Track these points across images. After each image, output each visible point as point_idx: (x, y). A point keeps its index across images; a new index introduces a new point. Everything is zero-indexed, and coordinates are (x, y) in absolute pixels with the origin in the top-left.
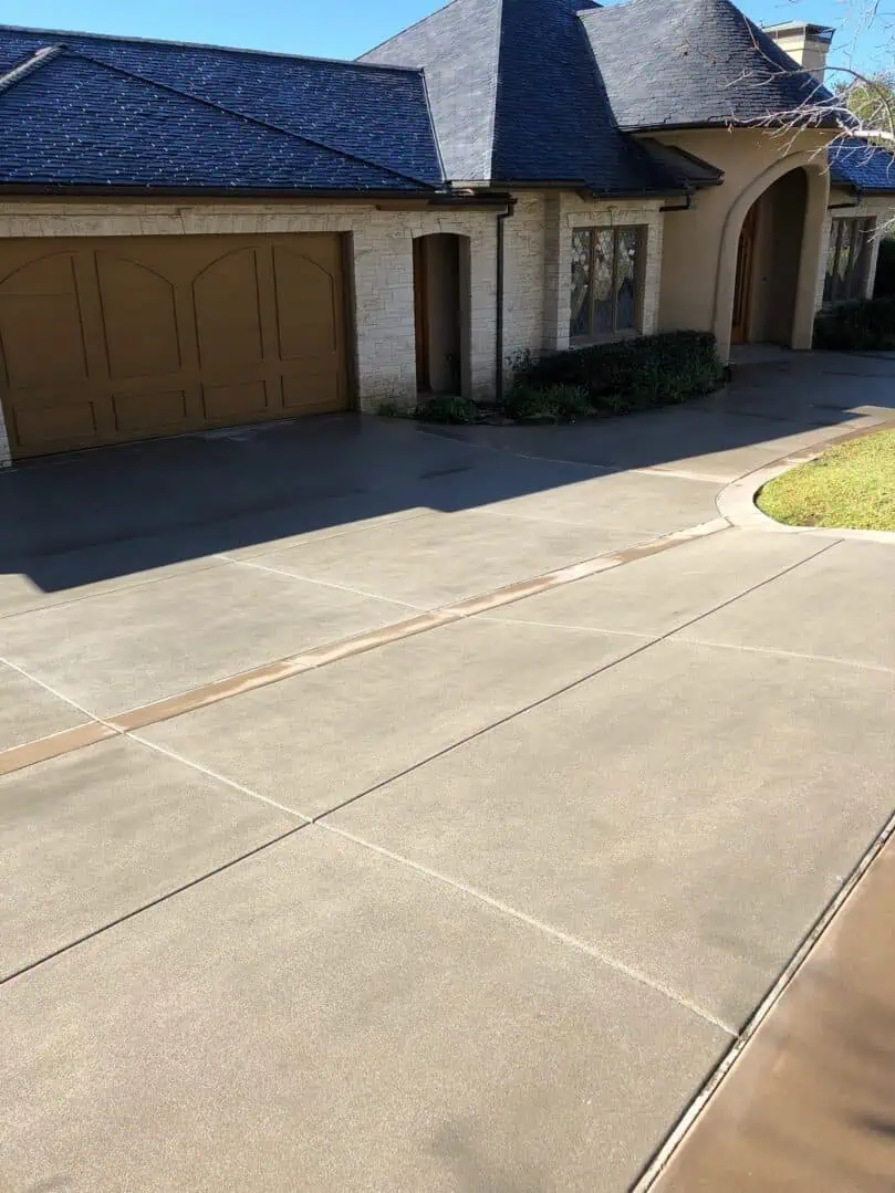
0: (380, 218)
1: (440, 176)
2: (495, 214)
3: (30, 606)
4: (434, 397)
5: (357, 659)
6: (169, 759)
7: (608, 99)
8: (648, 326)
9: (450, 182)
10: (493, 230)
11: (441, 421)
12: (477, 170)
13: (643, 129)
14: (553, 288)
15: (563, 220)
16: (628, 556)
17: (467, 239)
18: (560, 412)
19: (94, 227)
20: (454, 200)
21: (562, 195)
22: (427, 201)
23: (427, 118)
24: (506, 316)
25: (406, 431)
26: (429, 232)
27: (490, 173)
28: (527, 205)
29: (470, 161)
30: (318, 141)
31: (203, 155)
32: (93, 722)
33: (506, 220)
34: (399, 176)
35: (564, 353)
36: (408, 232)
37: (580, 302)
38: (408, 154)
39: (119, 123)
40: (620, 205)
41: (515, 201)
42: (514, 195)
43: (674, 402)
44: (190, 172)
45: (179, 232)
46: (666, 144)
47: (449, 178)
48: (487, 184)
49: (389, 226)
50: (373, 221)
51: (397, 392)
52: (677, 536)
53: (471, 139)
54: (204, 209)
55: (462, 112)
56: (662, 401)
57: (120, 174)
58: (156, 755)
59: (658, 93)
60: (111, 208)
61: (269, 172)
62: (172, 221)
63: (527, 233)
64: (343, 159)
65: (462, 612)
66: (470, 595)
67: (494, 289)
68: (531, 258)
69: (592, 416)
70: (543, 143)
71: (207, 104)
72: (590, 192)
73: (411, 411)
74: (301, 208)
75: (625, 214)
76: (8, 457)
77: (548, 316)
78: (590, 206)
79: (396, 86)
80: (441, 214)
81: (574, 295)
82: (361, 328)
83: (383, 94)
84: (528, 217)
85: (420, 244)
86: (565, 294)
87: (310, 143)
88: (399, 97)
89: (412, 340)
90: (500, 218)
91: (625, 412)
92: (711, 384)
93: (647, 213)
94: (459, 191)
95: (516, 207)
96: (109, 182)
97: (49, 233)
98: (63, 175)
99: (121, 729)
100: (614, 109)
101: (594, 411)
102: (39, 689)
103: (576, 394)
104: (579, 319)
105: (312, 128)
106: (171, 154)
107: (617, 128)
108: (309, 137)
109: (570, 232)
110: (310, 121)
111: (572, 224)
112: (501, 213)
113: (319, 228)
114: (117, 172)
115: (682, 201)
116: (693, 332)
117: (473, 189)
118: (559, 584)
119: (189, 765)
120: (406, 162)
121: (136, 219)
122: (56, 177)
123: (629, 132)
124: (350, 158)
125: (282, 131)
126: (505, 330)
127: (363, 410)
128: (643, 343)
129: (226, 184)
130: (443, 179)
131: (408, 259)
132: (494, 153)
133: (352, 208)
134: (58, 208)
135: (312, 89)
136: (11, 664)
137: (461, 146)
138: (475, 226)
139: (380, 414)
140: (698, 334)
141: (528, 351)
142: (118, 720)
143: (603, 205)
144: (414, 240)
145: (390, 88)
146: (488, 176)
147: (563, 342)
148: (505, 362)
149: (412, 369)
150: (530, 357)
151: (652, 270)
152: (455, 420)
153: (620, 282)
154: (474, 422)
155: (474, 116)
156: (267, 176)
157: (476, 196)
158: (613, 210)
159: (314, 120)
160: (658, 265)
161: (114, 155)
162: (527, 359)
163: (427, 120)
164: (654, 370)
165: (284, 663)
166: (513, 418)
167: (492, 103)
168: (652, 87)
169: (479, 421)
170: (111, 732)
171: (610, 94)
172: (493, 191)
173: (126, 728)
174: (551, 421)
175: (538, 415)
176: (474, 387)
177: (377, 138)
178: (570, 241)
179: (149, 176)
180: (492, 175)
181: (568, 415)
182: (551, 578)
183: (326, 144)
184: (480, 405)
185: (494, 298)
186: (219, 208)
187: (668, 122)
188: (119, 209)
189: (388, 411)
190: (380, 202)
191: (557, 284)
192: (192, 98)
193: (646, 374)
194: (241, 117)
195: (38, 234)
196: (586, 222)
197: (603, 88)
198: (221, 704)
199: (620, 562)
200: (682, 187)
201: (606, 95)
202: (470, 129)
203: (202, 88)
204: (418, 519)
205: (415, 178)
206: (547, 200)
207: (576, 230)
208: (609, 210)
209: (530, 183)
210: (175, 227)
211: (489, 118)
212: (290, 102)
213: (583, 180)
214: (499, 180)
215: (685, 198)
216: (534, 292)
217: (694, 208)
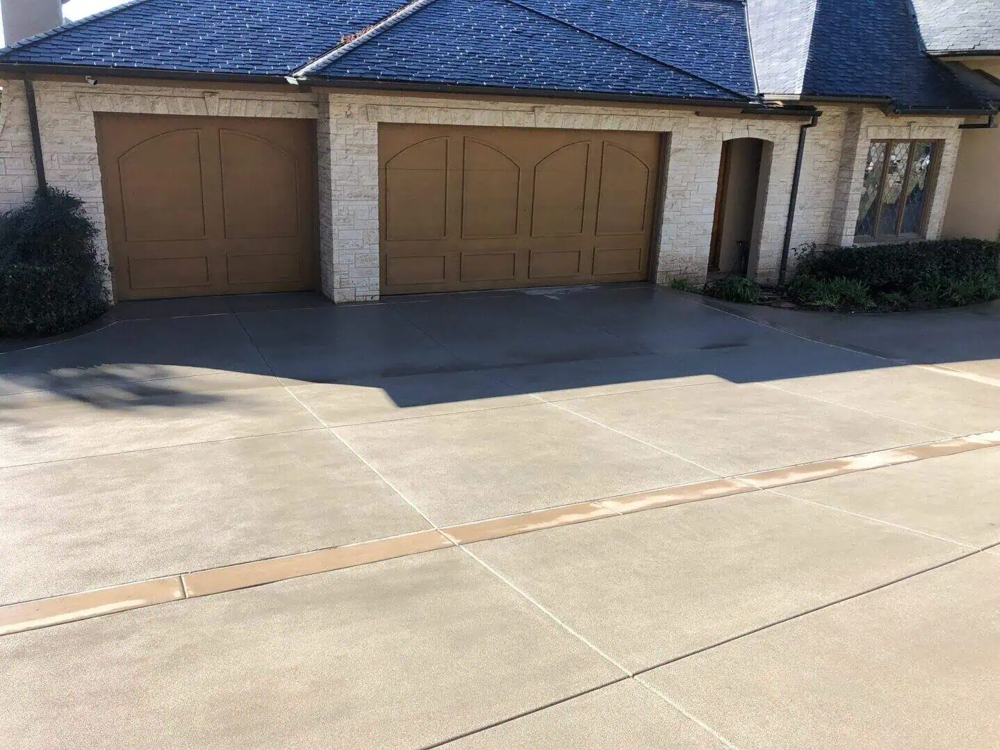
0: (696, 122)
1: (753, 89)
2: (799, 124)
3: (386, 416)
4: (722, 277)
5: (660, 513)
6: (497, 580)
7: (918, 26)
8: (933, 231)
9: (762, 95)
10: (795, 138)
11: (729, 299)
12: (789, 84)
13: (953, 54)
14: (844, 191)
15: (862, 132)
16: (924, 452)
17: (770, 145)
18: (840, 302)
19: (467, 119)
20: (765, 110)
21: (865, 110)
22: (741, 110)
23: (745, 40)
24: (797, 212)
25: (695, 303)
26: (737, 136)
27: (801, 89)
28: (831, 117)
29: (783, 77)
30: (651, 56)
31: (559, 64)
32: (433, 529)
33: (808, 130)
34: (719, 87)
35: (848, 249)
36: (719, 136)
37: (868, 206)
38: (727, 70)
39: (497, 38)
40: (921, 120)
41: (820, 114)
42: (820, 108)
43: (955, 305)
44: (547, 78)
45: (532, 125)
46: (973, 68)
47: (761, 92)
48: (798, 98)
49: (704, 129)
50: (690, 126)
51: (689, 270)
52: (974, 439)
53: (787, 58)
54: (554, 108)
55: (779, 36)
56: (943, 302)
57: (494, 78)
58: (487, 574)
59: (970, 23)
60: (483, 104)
61: (609, 80)
62: (527, 116)
63: (826, 142)
64: (672, 72)
65: (757, 484)
66: (763, 467)
67: (790, 188)
68: (828, 164)
69: (872, 309)
70: (852, 64)
71: (566, 24)
72: (892, 107)
73: (700, 286)
74: (632, 111)
75: (923, 129)
76: (378, 293)
77: (836, 215)
78: (892, 121)
79: (721, 13)
80: (751, 122)
81: (864, 198)
82: (667, 214)
83: (709, 19)
84: (830, 128)
85: (727, 145)
86: (855, 197)
87: (646, 58)
88: (723, 23)
89: (709, 227)
90: (803, 128)
91: (904, 308)
92: (994, 291)
93: (947, 130)
94: (771, 102)
95: (819, 119)
96: (485, 84)
97: (434, 121)
98: (453, 77)
99: (456, 542)
100: (924, 35)
101: (874, 305)
102: (391, 492)
103: (858, 288)
104: (865, 220)
105: (647, 44)
106: (535, 63)
107: (925, 52)
108: (645, 52)
109: (868, 143)
110: (647, 40)
111: (872, 136)
112: (806, 123)
113: (644, 128)
114: (492, 76)
115: (984, 120)
116: (979, 241)
117: (783, 101)
118: (852, 471)
119: (514, 589)
120: (725, 76)
121: (500, 114)
122: (447, 79)
123: (938, 56)
124: (678, 71)
125: (624, 47)
126: (794, 224)
127: (657, 282)
128: (927, 247)
129: (576, 88)
130: (757, 92)
131: (717, 157)
132: (807, 72)
133: (673, 113)
134: (442, 102)
135: (650, 14)
136: (369, 465)
137: (775, 64)
138: (781, 134)
139: (673, 287)
140: (983, 243)
141: (814, 245)
142: (454, 532)
143: (903, 120)
144: (724, 142)
145: (716, 14)
146: (799, 91)
147: (848, 239)
148: (791, 253)
149: (706, 251)
150: (815, 250)
151: (944, 181)
152: (739, 299)
153: (910, 190)
154: (758, 302)
155: (790, 39)
156: (607, 83)
157: (784, 108)
158: (913, 125)
159: (650, 40)
160: (949, 177)
161: (491, 63)
162: (812, 250)
163: (747, 41)
164: (936, 273)
165: (592, 505)
166: (793, 302)
167: (808, 28)
168: (962, 17)
169: (762, 302)
170: (448, 543)
171: (921, 22)
172: (802, 104)
173: (459, 541)
174: (831, 309)
175: (818, 303)
176: (759, 271)
177: (702, 55)
178: (867, 150)
179: (516, 80)
180: (803, 90)
181: (848, 305)
182: (846, 464)
183: (659, 58)
184: (765, 288)
185: (788, 196)
186: (567, 108)
187: (977, 48)
188: (488, 105)
189: (680, 285)
190: (699, 109)
191: (849, 188)
192: (555, 20)
193: (928, 275)
194: (592, 36)
195: (426, 122)
196: (885, 134)
197: (914, 16)
198: (541, 534)
199: (914, 458)
200: (987, 107)
201: (916, 22)
202: (785, 51)
203: (562, 13)
204: (707, 385)
205: (732, 89)
206: (850, 114)
207: (873, 141)
208: (909, 124)
209: (835, 98)
210: (528, 122)
211: (805, 40)
212: (632, 24)
213: (887, 97)
214: (809, 94)
215: (987, 117)
216: (827, 194)
217: (996, 126)
